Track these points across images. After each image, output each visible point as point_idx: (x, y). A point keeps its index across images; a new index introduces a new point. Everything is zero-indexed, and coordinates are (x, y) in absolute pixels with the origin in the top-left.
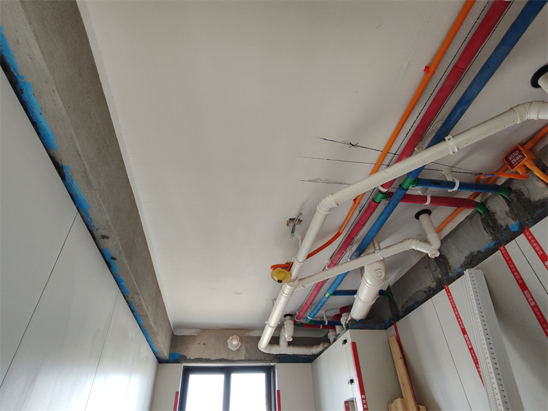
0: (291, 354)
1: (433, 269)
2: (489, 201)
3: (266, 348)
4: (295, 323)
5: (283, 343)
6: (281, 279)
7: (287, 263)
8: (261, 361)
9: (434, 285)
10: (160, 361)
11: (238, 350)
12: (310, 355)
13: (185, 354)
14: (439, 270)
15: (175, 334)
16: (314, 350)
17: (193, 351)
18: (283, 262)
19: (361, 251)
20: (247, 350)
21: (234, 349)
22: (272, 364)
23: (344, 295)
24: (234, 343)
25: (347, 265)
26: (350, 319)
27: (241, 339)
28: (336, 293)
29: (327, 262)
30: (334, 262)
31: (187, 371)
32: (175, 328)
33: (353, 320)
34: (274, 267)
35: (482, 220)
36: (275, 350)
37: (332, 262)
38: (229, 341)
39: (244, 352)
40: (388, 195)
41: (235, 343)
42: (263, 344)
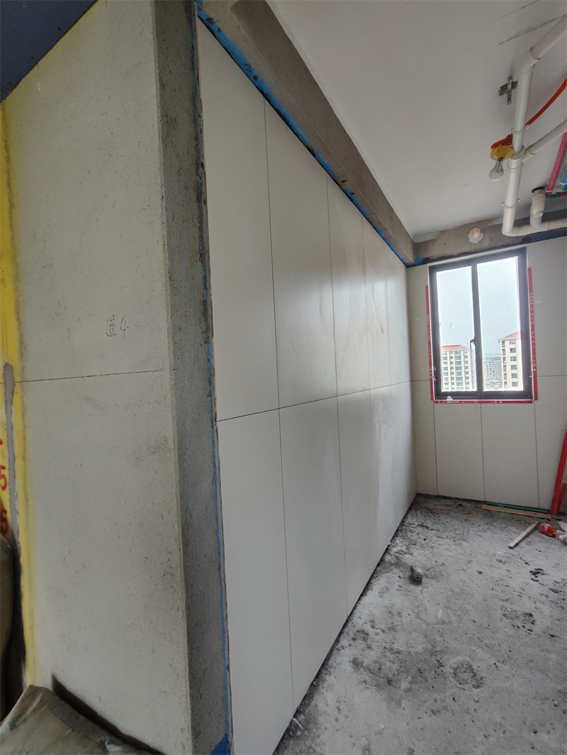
0: (546, 230)
3: (512, 231)
5: (534, 221)
6: (502, 156)
7: (507, 137)
8: (508, 245)
10: (408, 266)
11: (481, 241)
13: (427, 256)
15: (416, 242)
17: (434, 252)
18: (504, 137)
20: (491, 240)
21: (477, 241)
22: (522, 246)
24: (475, 236)
27: (483, 231)
31: (433, 270)
32: (414, 237)
34: (495, 146)
36: (524, 232)
38: (469, 235)
39: (488, 241)
42: (507, 228)
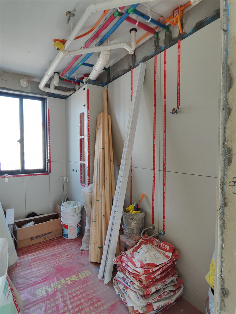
0: (56, 93)
1: (130, 61)
2: (160, 32)
3: (43, 88)
4: (60, 78)
5: (52, 87)
6: (59, 48)
7: (63, 40)
8: (40, 94)
9: (127, 68)
11: (27, 87)
12: (65, 96)
14: (132, 62)
16: (67, 94)
19: (101, 43)
20: (32, 88)
21: (24, 86)
22: (46, 97)
23: (88, 66)
25: (93, 49)
26: (88, 79)
27: (29, 82)
28: (84, 64)
29: (83, 45)
30: (87, 46)
33: (90, 80)
34: (56, 40)
35: (155, 41)
36: (47, 90)
37: (86, 46)
38: (21, 81)
39: (30, 89)
40: (121, 14)
41: (25, 83)
42: (42, 86)
